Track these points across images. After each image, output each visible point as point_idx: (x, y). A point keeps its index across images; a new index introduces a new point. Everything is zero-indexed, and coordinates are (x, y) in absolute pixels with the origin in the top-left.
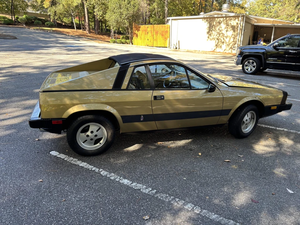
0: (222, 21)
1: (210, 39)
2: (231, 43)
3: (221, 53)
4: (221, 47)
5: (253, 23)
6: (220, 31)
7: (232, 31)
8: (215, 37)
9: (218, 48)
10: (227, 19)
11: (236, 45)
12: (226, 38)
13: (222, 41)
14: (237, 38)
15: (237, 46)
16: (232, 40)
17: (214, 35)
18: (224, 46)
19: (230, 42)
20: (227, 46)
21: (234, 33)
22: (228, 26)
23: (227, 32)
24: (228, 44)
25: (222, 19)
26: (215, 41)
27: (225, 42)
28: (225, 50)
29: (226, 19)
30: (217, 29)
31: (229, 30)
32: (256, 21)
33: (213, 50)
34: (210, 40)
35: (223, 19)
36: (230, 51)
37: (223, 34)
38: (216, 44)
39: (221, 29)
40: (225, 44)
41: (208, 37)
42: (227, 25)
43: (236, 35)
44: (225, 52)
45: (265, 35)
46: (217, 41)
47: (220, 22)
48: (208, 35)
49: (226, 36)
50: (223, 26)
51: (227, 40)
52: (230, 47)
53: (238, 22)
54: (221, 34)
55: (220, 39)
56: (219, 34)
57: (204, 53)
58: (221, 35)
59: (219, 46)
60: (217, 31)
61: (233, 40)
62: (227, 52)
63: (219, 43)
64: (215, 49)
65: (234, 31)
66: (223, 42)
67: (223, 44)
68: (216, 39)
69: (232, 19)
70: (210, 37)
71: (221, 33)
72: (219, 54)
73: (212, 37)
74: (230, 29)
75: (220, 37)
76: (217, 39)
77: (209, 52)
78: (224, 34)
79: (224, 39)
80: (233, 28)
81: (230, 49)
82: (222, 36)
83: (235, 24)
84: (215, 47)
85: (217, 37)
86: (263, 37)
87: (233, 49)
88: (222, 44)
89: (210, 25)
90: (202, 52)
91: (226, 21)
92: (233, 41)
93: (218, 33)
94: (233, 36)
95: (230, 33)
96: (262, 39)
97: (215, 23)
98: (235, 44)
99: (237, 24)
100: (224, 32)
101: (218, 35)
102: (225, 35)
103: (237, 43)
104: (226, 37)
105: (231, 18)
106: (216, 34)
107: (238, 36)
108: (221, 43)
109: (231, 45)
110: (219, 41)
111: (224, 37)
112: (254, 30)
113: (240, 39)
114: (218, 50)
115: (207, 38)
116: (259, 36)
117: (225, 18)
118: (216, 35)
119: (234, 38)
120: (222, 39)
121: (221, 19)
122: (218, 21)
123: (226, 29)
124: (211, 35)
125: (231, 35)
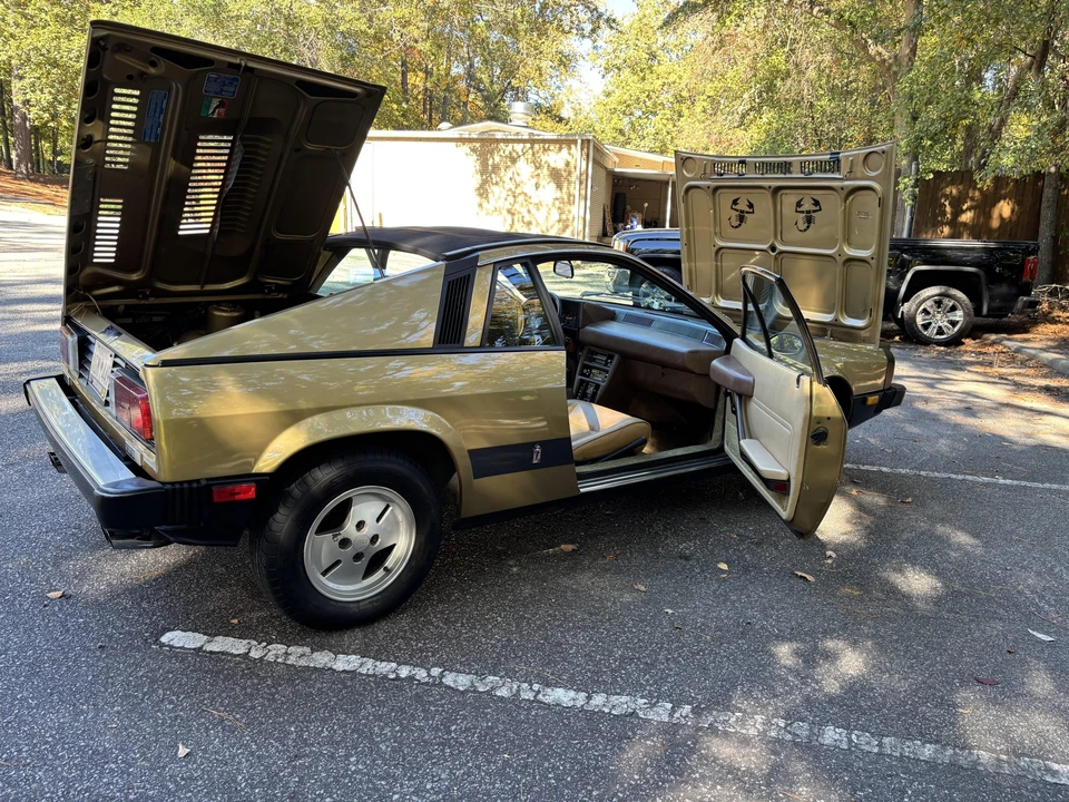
0: (521, 153)
1: (484, 212)
2: (552, 227)
5: (610, 166)
6: (517, 186)
7: (553, 186)
8: (501, 203)
10: (536, 146)
12: (538, 209)
13: (525, 220)
16: (555, 215)
17: (496, 198)
19: (550, 223)
21: (558, 194)
22: (539, 171)
23: (537, 188)
24: (544, 229)
25: (519, 147)
26: (501, 217)
27: (534, 223)
29: (532, 148)
30: (506, 179)
31: (542, 183)
32: (617, 160)
34: (487, 214)
35: (521, 145)
37: (526, 194)
39: (518, 179)
40: (533, 227)
41: (480, 205)
42: (537, 168)
43: (566, 200)
45: (646, 205)
46: (509, 218)
47: (514, 154)
48: (478, 199)
49: (537, 202)
50: (524, 168)
53: (570, 158)
54: (519, 194)
55: (519, 213)
56: (514, 197)
58: (521, 198)
60: (507, 187)
61: (557, 217)
63: (517, 225)
65: (559, 187)
66: (529, 223)
68: (505, 212)
69: (552, 148)
70: (485, 204)
71: (518, 191)
73: (492, 205)
74: (545, 180)
75: (517, 206)
76: (509, 211)
78: (529, 195)
79: (529, 212)
80: (557, 177)
82: (525, 203)
83: (560, 165)
85: (507, 204)
86: (640, 210)
89: (484, 164)
91: (533, 154)
92: (559, 221)
93: (509, 193)
94: (557, 204)
95: (549, 191)
96: (639, 216)
97: (497, 159)
99: (568, 164)
100: (529, 187)
101: (511, 199)
102: (534, 200)
103: (574, 225)
104: (538, 206)
105: (547, 145)
106: (504, 194)
107: (576, 203)
108: (522, 224)
109: (554, 231)
110: (516, 217)
111: (532, 207)
112: (613, 189)
115: (477, 209)
116: (628, 207)
117: (528, 145)
118: (506, 200)
119: (560, 208)
120: (524, 210)
121: (515, 145)
122: (507, 153)
123: (535, 180)
124: (487, 197)
125: (552, 201)
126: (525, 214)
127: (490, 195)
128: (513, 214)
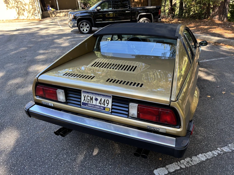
2: (31, 10)
3: (25, 20)
4: (23, 14)
8: (13, 5)
9: (20, 16)
11: (36, 12)
12: (25, 6)
13: (22, 9)
14: (35, 5)
15: (38, 12)
16: (31, 7)
17: (12, 3)
18: (26, 13)
19: (30, 9)
20: (29, 13)
21: (31, 1)
24: (29, 11)
26: (15, 9)
27: (25, 9)
28: (28, 17)
33: (16, 18)
34: (10, 8)
36: (33, 18)
37: (21, 2)
38: (18, 12)
40: (25, 11)
41: (7, 6)
43: (33, 2)
44: (28, 18)
45: (50, 2)
46: (17, 9)
48: (6, 5)
49: (25, 3)
51: (27, 7)
52: (32, 13)
54: (18, 2)
55: (20, 7)
56: (17, 2)
57: (9, 22)
58: (19, 3)
59: (21, 13)
61: (32, 7)
62: (31, 18)
63: (20, 11)
64: (18, 17)
66: (24, 10)
67: (25, 12)
68: (15, 7)
70: (9, 6)
72: (25, 21)
73: (11, 6)
75: (19, 5)
76: (17, 7)
77: (13, 20)
78: (22, 1)
79: (23, 6)
81: (32, 15)
82: (21, 4)
84: (18, 16)
85: (16, 5)
87: (35, 15)
88: (23, 12)
90: (7, 21)
92: (33, 8)
93: (15, 1)
94: (31, 3)
98: (35, 10)
101: (16, 3)
102: (23, 3)
103: (37, 9)
107: (35, 3)
108: (22, 10)
109: (32, 11)
110: (19, 8)
111: (23, 5)
113: (38, 6)
114: (21, 17)
115: (6, 7)
118: (15, 4)
119: (32, 5)
120: (21, 6)
124: (8, 4)
125: (29, 3)
126: (22, 7)
127: (9, 3)
128: (18, 8)
